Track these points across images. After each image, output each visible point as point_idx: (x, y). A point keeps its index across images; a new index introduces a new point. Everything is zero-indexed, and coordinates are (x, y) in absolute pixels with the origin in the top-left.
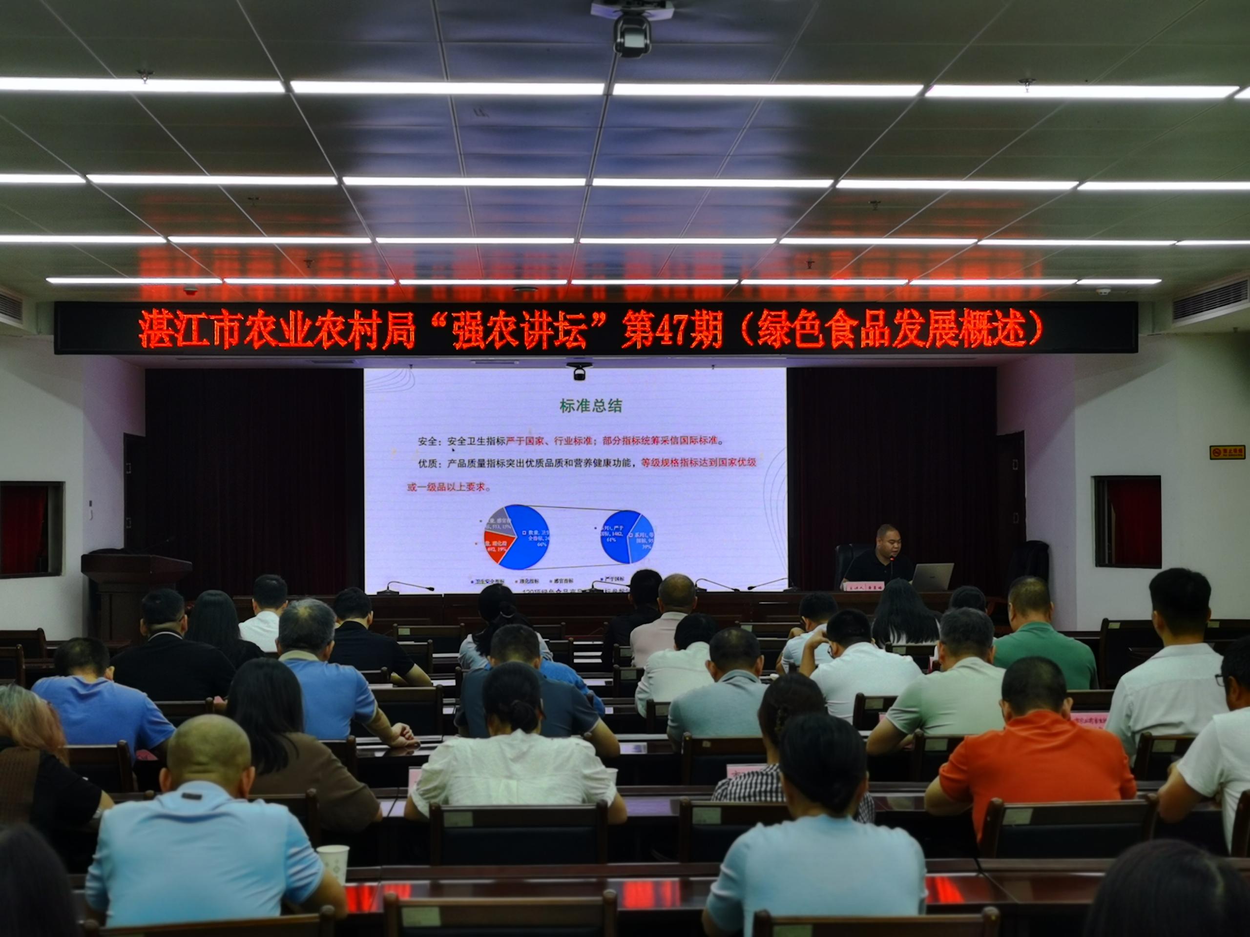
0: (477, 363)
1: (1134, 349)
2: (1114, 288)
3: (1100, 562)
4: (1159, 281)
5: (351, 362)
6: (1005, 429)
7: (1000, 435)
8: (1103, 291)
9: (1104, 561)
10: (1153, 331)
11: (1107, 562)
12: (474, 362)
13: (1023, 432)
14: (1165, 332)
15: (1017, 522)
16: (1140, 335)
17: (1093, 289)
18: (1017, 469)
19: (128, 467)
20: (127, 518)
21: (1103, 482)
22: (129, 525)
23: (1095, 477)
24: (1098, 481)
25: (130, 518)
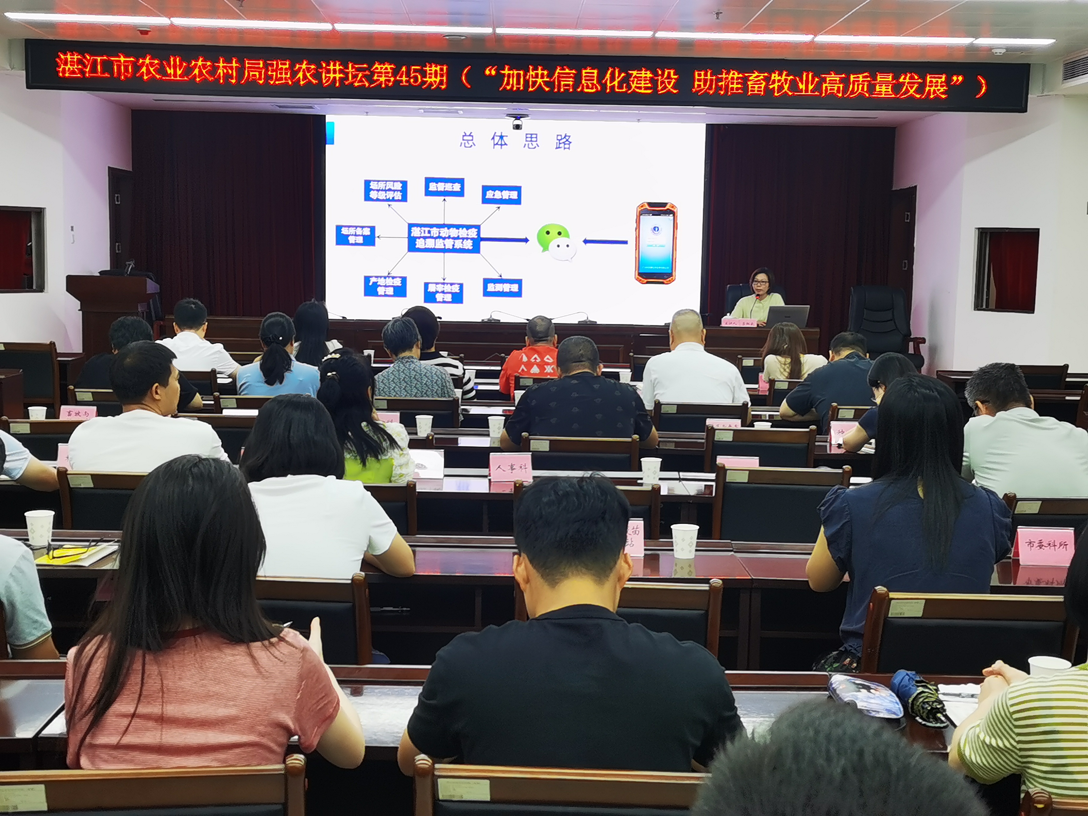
0: (425, 112)
1: (1023, 109)
2: (1009, 49)
3: (978, 306)
4: (1053, 41)
5: (311, 107)
6: (901, 184)
7: (895, 189)
8: (998, 51)
9: (982, 306)
10: (1043, 90)
11: (984, 307)
12: (422, 111)
13: (916, 187)
14: (1054, 93)
15: (906, 269)
16: (1029, 96)
17: (990, 49)
18: (908, 221)
19: (118, 197)
20: (117, 244)
21: (986, 233)
22: (119, 250)
23: (979, 229)
24: (981, 232)
25: (120, 244)
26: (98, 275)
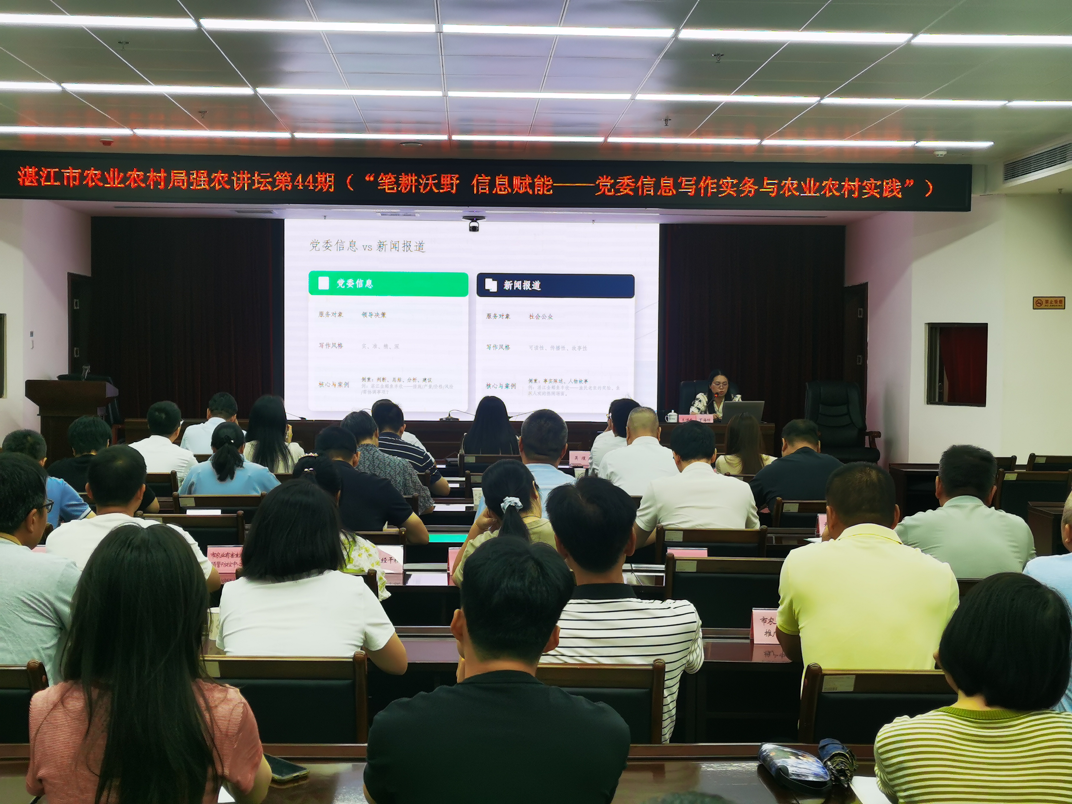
1: (967, 208)
2: (950, 151)
3: (931, 399)
4: (992, 143)
5: (270, 212)
6: (852, 281)
7: (847, 286)
8: (940, 153)
9: (935, 399)
10: (986, 192)
11: (937, 400)
13: (867, 284)
14: (996, 192)
15: (860, 364)
16: (973, 195)
17: (931, 151)
18: (861, 317)
19: (76, 303)
20: (75, 349)
21: (936, 329)
22: (77, 354)
23: (929, 324)
24: (931, 328)
25: (78, 349)
26: (57, 379)
